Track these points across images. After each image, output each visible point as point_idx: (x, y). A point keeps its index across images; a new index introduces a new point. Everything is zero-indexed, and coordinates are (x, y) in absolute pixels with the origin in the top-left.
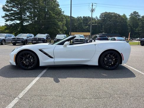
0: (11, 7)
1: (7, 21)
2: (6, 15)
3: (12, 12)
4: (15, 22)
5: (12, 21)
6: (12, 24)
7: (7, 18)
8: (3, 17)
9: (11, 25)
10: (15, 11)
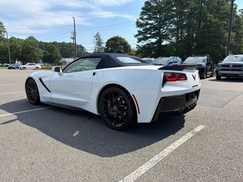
0: (147, 19)
1: (140, 40)
2: (140, 33)
3: (148, 26)
4: (149, 41)
5: (145, 40)
6: (146, 44)
7: (141, 37)
8: (136, 36)
9: (144, 47)
10: (151, 24)
